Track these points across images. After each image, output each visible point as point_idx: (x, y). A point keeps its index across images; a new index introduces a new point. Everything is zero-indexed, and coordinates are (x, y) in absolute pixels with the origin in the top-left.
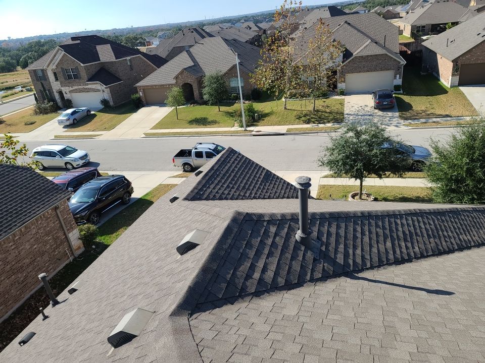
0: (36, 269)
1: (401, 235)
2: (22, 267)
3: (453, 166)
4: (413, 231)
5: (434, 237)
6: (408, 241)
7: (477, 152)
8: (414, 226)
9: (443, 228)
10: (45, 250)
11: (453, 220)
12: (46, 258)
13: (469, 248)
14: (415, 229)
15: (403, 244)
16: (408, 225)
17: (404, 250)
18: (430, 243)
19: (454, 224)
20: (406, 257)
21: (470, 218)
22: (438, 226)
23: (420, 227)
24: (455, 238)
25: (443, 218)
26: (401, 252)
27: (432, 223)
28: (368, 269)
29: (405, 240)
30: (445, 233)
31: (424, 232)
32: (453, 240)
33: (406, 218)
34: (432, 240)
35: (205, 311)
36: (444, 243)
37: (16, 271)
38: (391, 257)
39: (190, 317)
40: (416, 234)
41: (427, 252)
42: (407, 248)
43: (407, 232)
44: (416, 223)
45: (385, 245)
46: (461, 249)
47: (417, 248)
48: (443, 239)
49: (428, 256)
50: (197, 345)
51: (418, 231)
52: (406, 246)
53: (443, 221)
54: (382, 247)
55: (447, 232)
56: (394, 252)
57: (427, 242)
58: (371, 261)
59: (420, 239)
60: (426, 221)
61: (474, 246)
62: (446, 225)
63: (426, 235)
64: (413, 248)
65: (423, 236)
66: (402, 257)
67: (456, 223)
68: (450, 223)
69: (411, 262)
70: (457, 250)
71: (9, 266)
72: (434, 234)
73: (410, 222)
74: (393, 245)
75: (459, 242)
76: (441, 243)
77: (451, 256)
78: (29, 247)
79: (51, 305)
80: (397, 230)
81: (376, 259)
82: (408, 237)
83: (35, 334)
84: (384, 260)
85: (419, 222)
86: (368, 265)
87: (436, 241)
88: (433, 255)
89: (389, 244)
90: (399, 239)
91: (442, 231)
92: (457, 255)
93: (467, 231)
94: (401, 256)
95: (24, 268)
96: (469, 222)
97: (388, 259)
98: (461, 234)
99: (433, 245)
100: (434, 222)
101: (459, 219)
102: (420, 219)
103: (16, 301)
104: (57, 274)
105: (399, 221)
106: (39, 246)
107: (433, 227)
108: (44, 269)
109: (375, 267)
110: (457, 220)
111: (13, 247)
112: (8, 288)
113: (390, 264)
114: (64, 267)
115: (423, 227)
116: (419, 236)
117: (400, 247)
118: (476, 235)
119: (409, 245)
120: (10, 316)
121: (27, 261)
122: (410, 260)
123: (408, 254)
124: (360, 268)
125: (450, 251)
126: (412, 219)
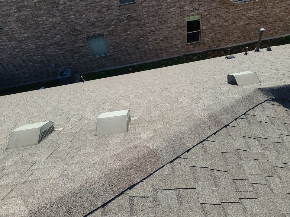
0: (272, 28)
2: (266, 22)
10: (285, 19)
12: (282, 24)
35: (285, 107)
37: (262, 22)
39: (270, 101)
50: (245, 114)
71: (261, 17)
78: (278, 12)
79: (254, 51)
83: (234, 57)
95: (267, 23)
103: (250, 39)
104: (280, 38)
106: (285, 14)
108: (276, 30)
111: (270, 7)
112: (252, 29)
114: (287, 37)
120: (242, 45)
121: (271, 20)
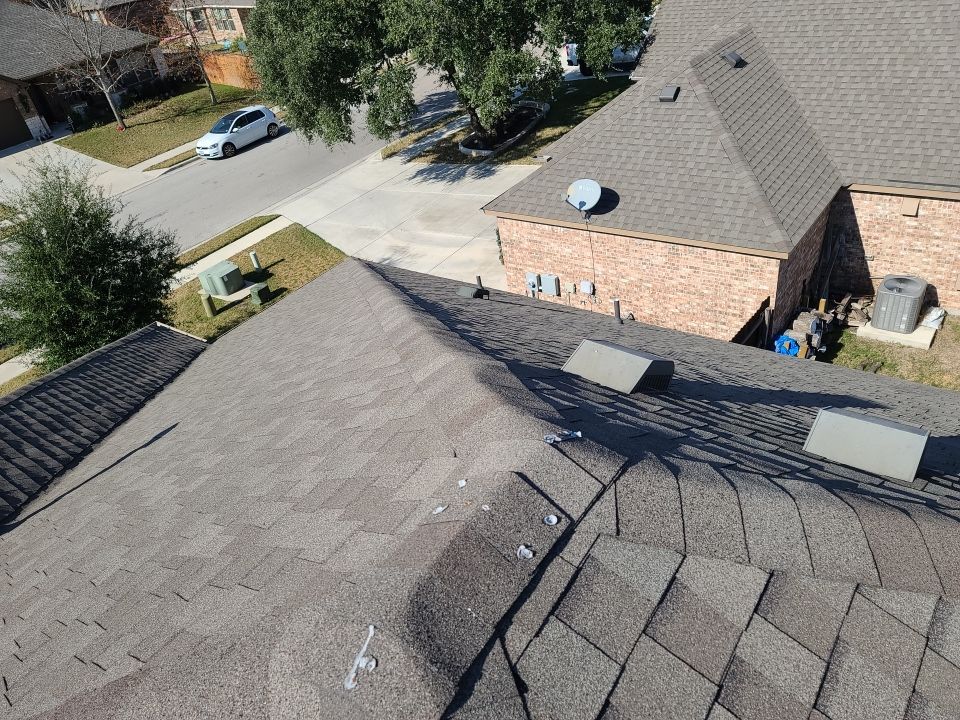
1: (41, 428)
3: (39, 305)
4: (57, 412)
5: (99, 403)
6: (62, 429)
7: (60, 262)
8: (52, 405)
9: (100, 384)
11: (106, 368)
13: (161, 389)
14: (58, 408)
15: (57, 437)
16: (39, 408)
17: (65, 443)
18: (99, 413)
19: (114, 373)
20: (80, 450)
21: (130, 354)
22: (92, 387)
23: (62, 401)
24: (129, 388)
25: (90, 373)
26: (63, 448)
27: (77, 387)
28: (27, 502)
29: (56, 430)
30: (112, 390)
31: (77, 404)
32: (128, 392)
33: (28, 402)
34: (97, 408)
36: (120, 402)
38: (52, 463)
40: (65, 413)
41: (105, 426)
42: (69, 439)
43: (50, 419)
44: (52, 400)
45: (27, 456)
46: (150, 396)
47: (85, 431)
48: (113, 398)
49: (111, 431)
51: (65, 408)
52: (64, 437)
53: (93, 377)
54: (22, 461)
55: (111, 386)
56: (53, 455)
57: (93, 414)
58: (22, 489)
59: (78, 416)
60: (65, 389)
61: (166, 383)
62: (102, 379)
63: (82, 407)
64: (79, 433)
65: (80, 411)
66: (72, 454)
67: (116, 370)
68: (106, 375)
69: (92, 451)
70: (146, 400)
72: (94, 399)
73: (40, 403)
74: (40, 447)
75: (141, 390)
76: (117, 404)
77: (143, 411)
80: (27, 425)
81: (28, 483)
82: (56, 424)
84: (44, 473)
85: (55, 396)
86: (23, 497)
87: (105, 405)
88: (118, 425)
89: (32, 451)
90: (44, 436)
91: (104, 389)
92: (150, 406)
93: (140, 373)
94: (68, 453)
96: (132, 360)
97: (51, 471)
98: (135, 379)
99: (105, 412)
100: (80, 385)
101: (114, 363)
102: (52, 391)
105: (18, 413)
107: (83, 391)
109: (39, 492)
110: (112, 366)
113: (62, 473)
115: (68, 399)
116: (73, 413)
117: (57, 444)
118: (155, 369)
119: (68, 433)
122: (88, 450)
123: (78, 445)
124: (11, 509)
125: (138, 407)
126: (38, 398)
